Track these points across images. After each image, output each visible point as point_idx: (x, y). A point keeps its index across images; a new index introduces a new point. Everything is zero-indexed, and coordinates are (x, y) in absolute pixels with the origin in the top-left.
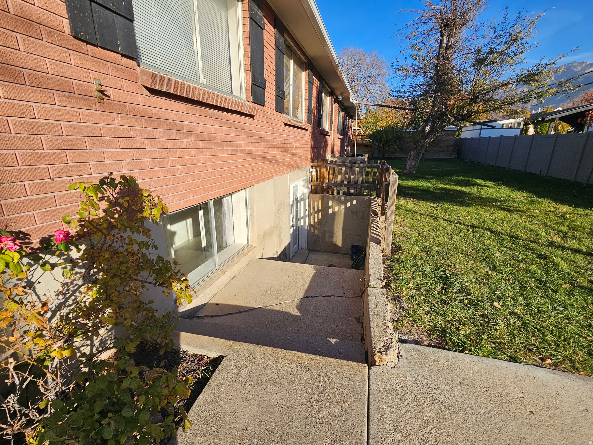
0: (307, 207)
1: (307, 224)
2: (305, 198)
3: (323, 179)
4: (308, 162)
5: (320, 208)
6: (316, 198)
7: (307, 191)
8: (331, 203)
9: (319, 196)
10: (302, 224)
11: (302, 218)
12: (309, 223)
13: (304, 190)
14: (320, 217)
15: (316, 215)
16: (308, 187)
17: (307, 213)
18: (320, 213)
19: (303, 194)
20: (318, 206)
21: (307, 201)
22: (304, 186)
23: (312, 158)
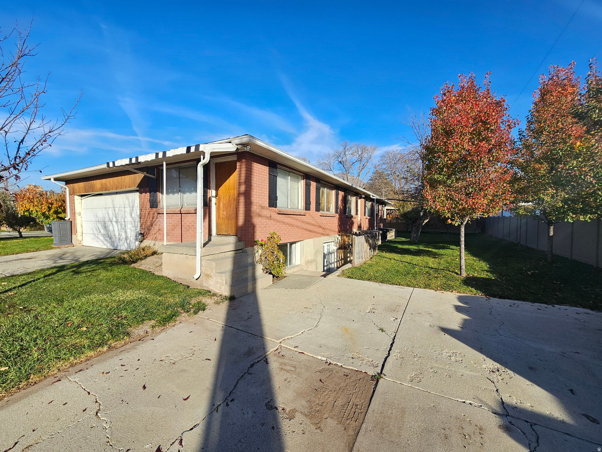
0: (336, 257)
1: (336, 266)
2: (335, 252)
3: (345, 242)
4: (337, 233)
5: (343, 258)
6: (341, 252)
7: (335, 248)
8: (348, 255)
9: (342, 250)
10: (333, 267)
11: (333, 263)
12: (337, 266)
13: (334, 247)
14: (343, 263)
15: (341, 261)
16: (336, 246)
17: (336, 260)
18: (343, 261)
19: (334, 250)
20: (341, 256)
21: (336, 253)
22: (334, 245)
23: (339, 231)
